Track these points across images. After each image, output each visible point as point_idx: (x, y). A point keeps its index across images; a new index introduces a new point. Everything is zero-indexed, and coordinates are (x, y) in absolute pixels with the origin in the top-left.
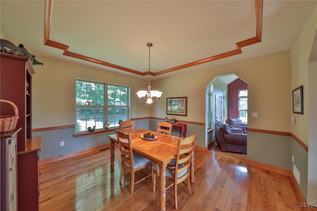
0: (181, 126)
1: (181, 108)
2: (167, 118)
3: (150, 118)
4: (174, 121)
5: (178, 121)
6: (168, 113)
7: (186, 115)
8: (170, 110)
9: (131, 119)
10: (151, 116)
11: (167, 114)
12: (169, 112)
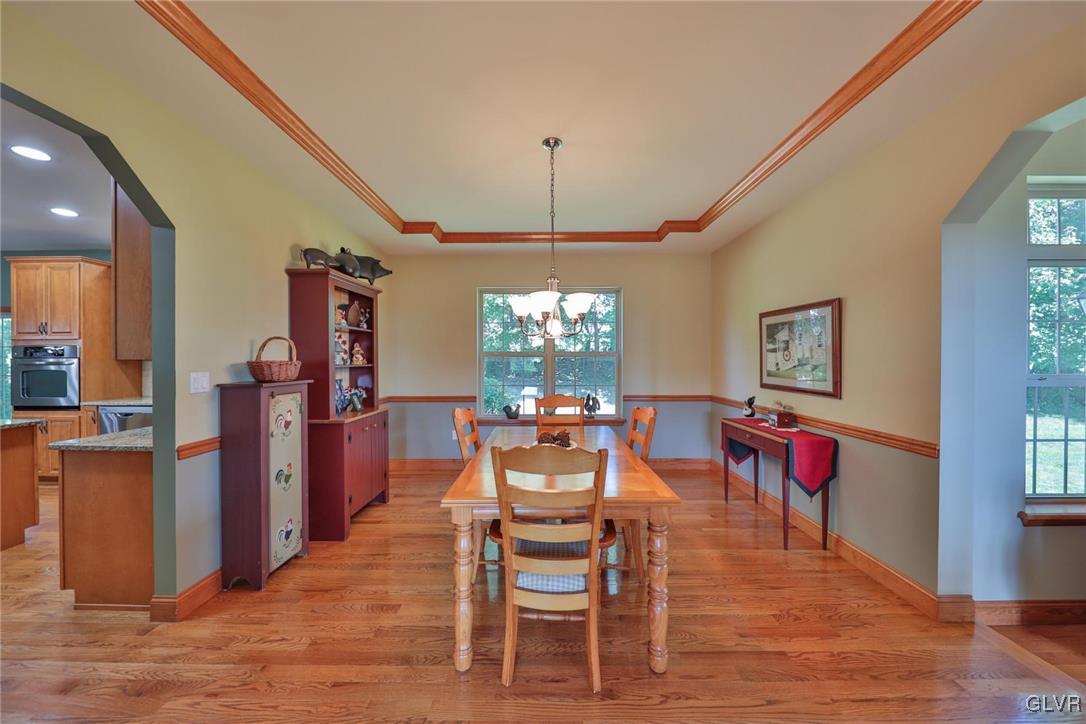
0: (786, 441)
1: (812, 357)
2: (750, 402)
3: (711, 399)
4: (775, 417)
5: (803, 418)
6: (767, 380)
7: (836, 393)
8: (773, 369)
9: (624, 397)
10: (715, 394)
11: (763, 386)
12: (769, 374)
